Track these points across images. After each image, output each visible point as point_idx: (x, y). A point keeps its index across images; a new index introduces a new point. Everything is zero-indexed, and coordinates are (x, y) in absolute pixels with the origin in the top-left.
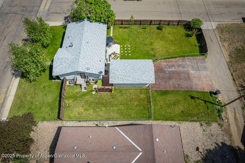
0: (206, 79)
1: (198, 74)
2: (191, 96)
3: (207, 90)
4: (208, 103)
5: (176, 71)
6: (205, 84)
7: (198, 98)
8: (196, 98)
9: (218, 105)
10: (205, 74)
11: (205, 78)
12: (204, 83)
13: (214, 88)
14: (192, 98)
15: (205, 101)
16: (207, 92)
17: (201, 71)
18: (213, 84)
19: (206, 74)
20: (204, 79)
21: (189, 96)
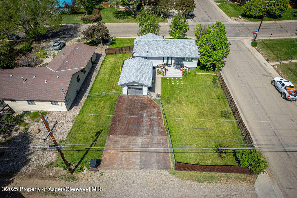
0: (124, 159)
1: (134, 148)
2: (101, 133)
3: (105, 157)
4: (85, 152)
5: (143, 122)
6: (115, 155)
7: (96, 140)
8: (97, 138)
9: (76, 167)
10: (134, 159)
11: (127, 159)
12: (117, 154)
13: (106, 169)
14: (98, 134)
15: (88, 149)
16: (101, 155)
17: (141, 156)
18: (113, 169)
19: (133, 162)
20: (124, 156)
21: (101, 130)
